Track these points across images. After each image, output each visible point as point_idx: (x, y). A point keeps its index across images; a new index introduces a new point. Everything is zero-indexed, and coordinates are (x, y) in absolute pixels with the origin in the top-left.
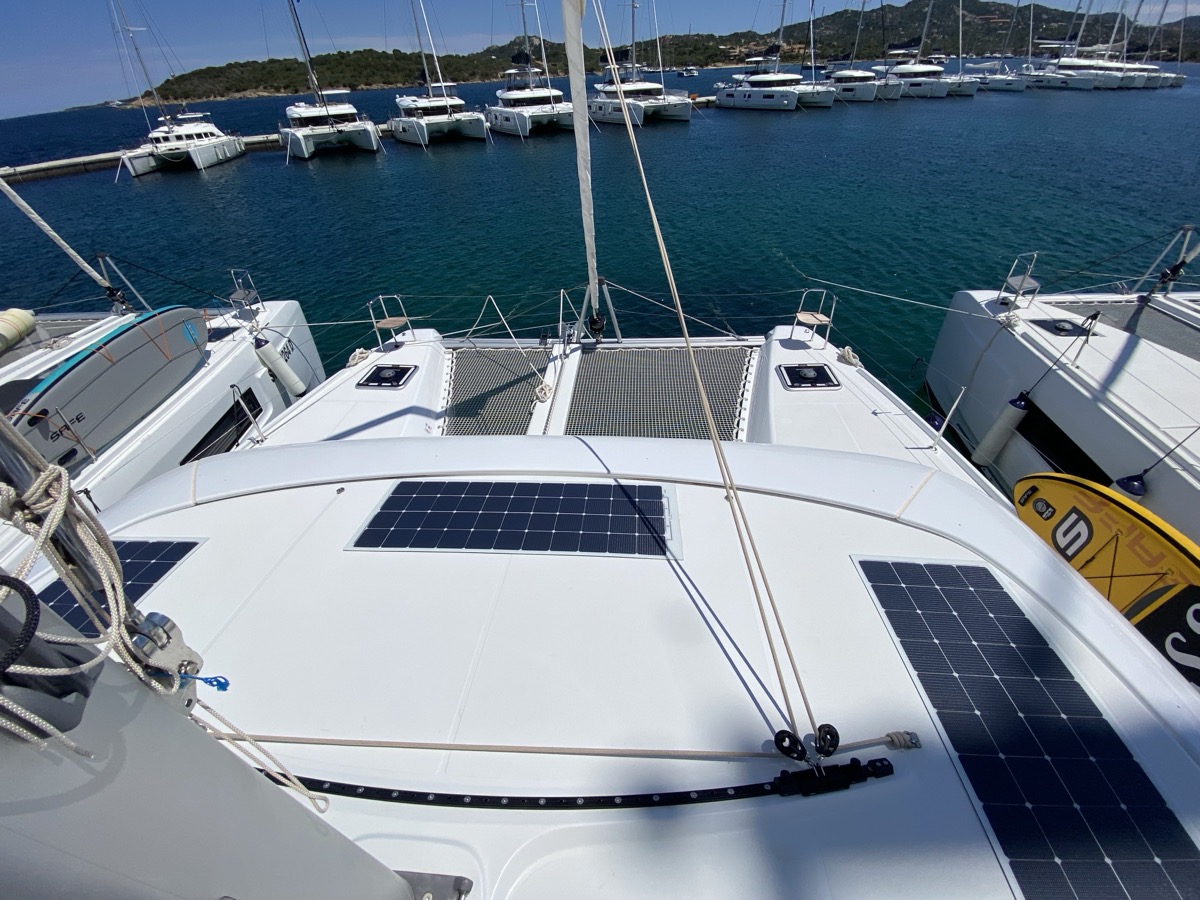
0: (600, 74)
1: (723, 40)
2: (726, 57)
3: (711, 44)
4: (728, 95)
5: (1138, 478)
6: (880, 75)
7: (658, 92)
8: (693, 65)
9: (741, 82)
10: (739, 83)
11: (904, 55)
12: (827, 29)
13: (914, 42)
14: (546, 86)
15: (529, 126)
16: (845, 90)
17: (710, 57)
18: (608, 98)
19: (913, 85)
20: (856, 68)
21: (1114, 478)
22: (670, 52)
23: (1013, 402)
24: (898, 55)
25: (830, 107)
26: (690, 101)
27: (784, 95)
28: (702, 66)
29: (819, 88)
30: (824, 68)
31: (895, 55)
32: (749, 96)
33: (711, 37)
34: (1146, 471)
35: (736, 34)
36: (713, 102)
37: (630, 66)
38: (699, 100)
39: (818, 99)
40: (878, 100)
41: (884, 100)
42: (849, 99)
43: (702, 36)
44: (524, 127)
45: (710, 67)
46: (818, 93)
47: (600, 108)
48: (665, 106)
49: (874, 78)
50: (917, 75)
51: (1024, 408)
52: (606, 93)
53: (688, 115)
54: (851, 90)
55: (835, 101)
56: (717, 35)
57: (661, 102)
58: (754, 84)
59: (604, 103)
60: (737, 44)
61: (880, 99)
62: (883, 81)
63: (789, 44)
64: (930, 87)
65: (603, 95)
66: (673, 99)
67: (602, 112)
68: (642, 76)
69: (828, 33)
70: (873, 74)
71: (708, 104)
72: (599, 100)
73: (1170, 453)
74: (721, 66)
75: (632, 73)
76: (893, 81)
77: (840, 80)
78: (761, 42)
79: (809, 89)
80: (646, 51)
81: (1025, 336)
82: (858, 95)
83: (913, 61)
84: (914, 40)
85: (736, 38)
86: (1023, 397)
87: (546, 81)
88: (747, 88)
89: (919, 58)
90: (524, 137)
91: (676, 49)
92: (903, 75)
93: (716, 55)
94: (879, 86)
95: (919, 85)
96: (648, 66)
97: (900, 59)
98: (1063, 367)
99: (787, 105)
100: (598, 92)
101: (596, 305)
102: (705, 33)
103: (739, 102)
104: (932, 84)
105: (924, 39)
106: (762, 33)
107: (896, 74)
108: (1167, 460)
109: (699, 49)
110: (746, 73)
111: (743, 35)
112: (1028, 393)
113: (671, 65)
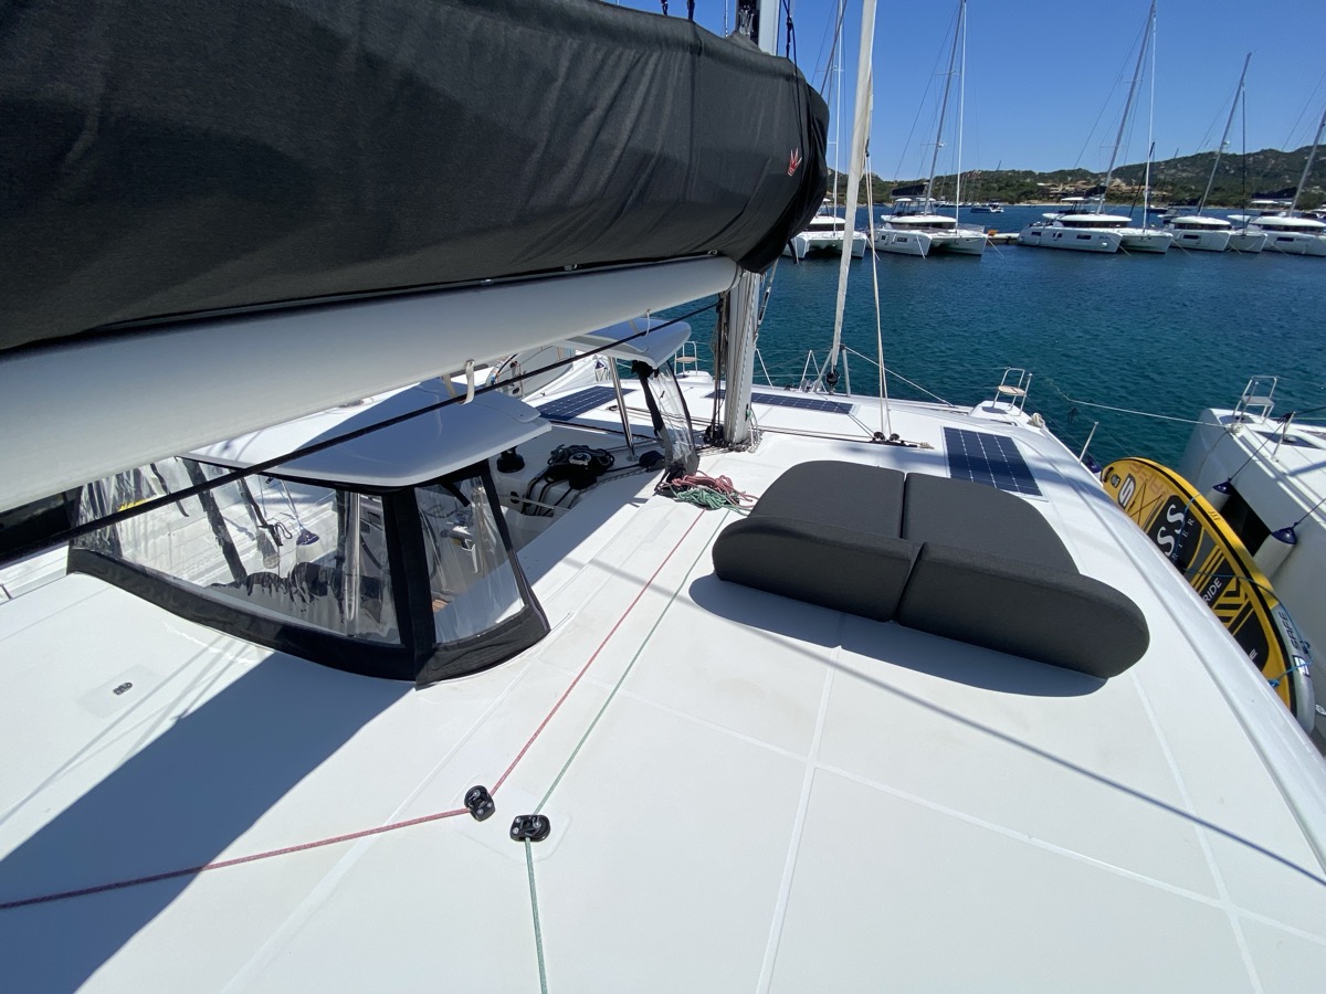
0: (890, 205)
1: (1042, 177)
2: (1045, 194)
3: (1028, 180)
4: (1033, 233)
5: (1290, 530)
6: (1235, 224)
7: (951, 226)
8: (1000, 201)
9: (1053, 221)
10: (1051, 222)
11: (1273, 206)
12: (1184, 171)
13: (1289, 193)
14: (832, 215)
15: (806, 250)
16: (1187, 237)
17: (1024, 193)
18: (894, 228)
19: (1280, 239)
20: (1206, 215)
21: (1273, 530)
22: (976, 188)
23: (1216, 487)
24: (1265, 205)
25: (1163, 253)
26: (986, 236)
27: (1103, 237)
28: (1012, 203)
29: (1151, 232)
30: (1163, 212)
31: (1259, 205)
32: (1060, 236)
33: (1029, 174)
34: (1296, 524)
35: (1061, 172)
36: (1015, 239)
37: (924, 199)
38: (997, 236)
39: (1149, 243)
40: (1229, 251)
41: (1238, 250)
42: (1191, 247)
43: (1018, 172)
44: (801, 251)
45: (1022, 204)
46: (1149, 238)
47: (884, 238)
48: (955, 239)
49: (1229, 228)
50: (1287, 228)
51: (1225, 492)
52: (892, 223)
53: (981, 250)
54: (1195, 237)
55: (1170, 247)
56: (1037, 172)
57: (952, 236)
58: (1066, 224)
59: (888, 234)
60: (1061, 181)
61: (1233, 250)
62: (1240, 231)
63: (1129, 184)
64: (1305, 243)
65: (888, 225)
66: (966, 233)
67: (885, 241)
68: (935, 210)
69: (1184, 175)
70: (1228, 223)
71: (1008, 241)
72: (883, 230)
73: (1315, 508)
74: (1036, 203)
75: (924, 206)
76: (1252, 232)
77: (1181, 226)
78: (1093, 181)
79: (1138, 232)
80: (945, 186)
81: (1242, 439)
82: (1204, 244)
83: (1284, 213)
84: (1286, 191)
85: (1061, 176)
86: (1227, 484)
87: (832, 209)
88: (1059, 227)
89: (1292, 210)
90: (800, 259)
91: (982, 185)
92: (1267, 227)
93: (1032, 192)
94: (1232, 236)
95: (1290, 239)
96: (946, 200)
97: (1266, 210)
98: (1262, 459)
99: (1107, 247)
100: (884, 223)
101: (835, 362)
102: (1023, 169)
103: (1047, 240)
104: (1308, 240)
105: (1300, 190)
106: (1094, 171)
107: (1259, 225)
108: (1313, 514)
109: (1012, 185)
110: (1060, 212)
111: (1071, 173)
112: (1230, 480)
113: (974, 200)
